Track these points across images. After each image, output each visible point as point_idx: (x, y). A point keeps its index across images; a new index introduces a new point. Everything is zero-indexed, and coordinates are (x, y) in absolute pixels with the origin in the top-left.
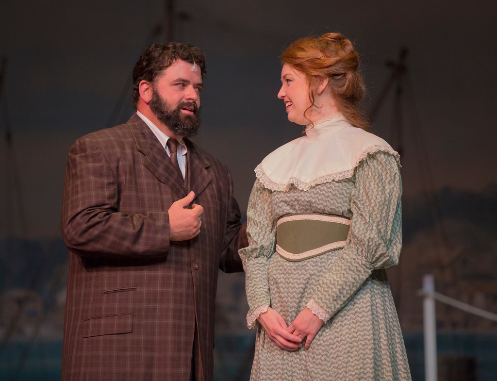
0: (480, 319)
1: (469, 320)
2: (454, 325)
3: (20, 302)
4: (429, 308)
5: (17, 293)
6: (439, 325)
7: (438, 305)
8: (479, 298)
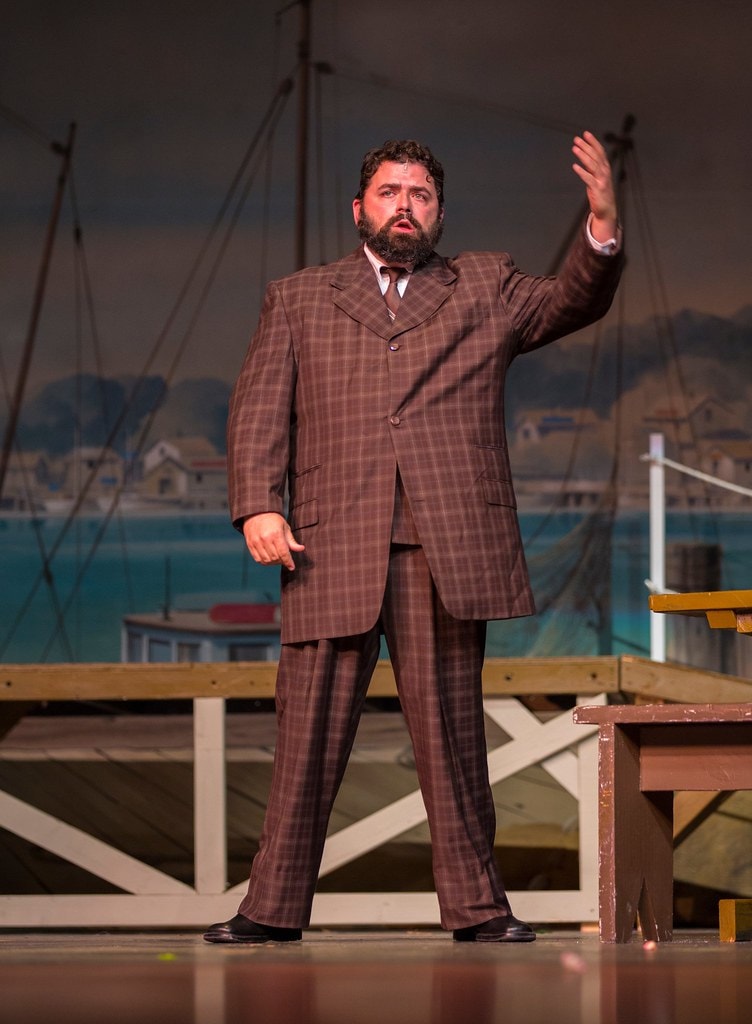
0: (728, 492)
1: (712, 494)
2: (692, 501)
3: (92, 464)
4: (657, 477)
5: (89, 452)
6: (670, 501)
7: (668, 472)
8: (727, 464)
